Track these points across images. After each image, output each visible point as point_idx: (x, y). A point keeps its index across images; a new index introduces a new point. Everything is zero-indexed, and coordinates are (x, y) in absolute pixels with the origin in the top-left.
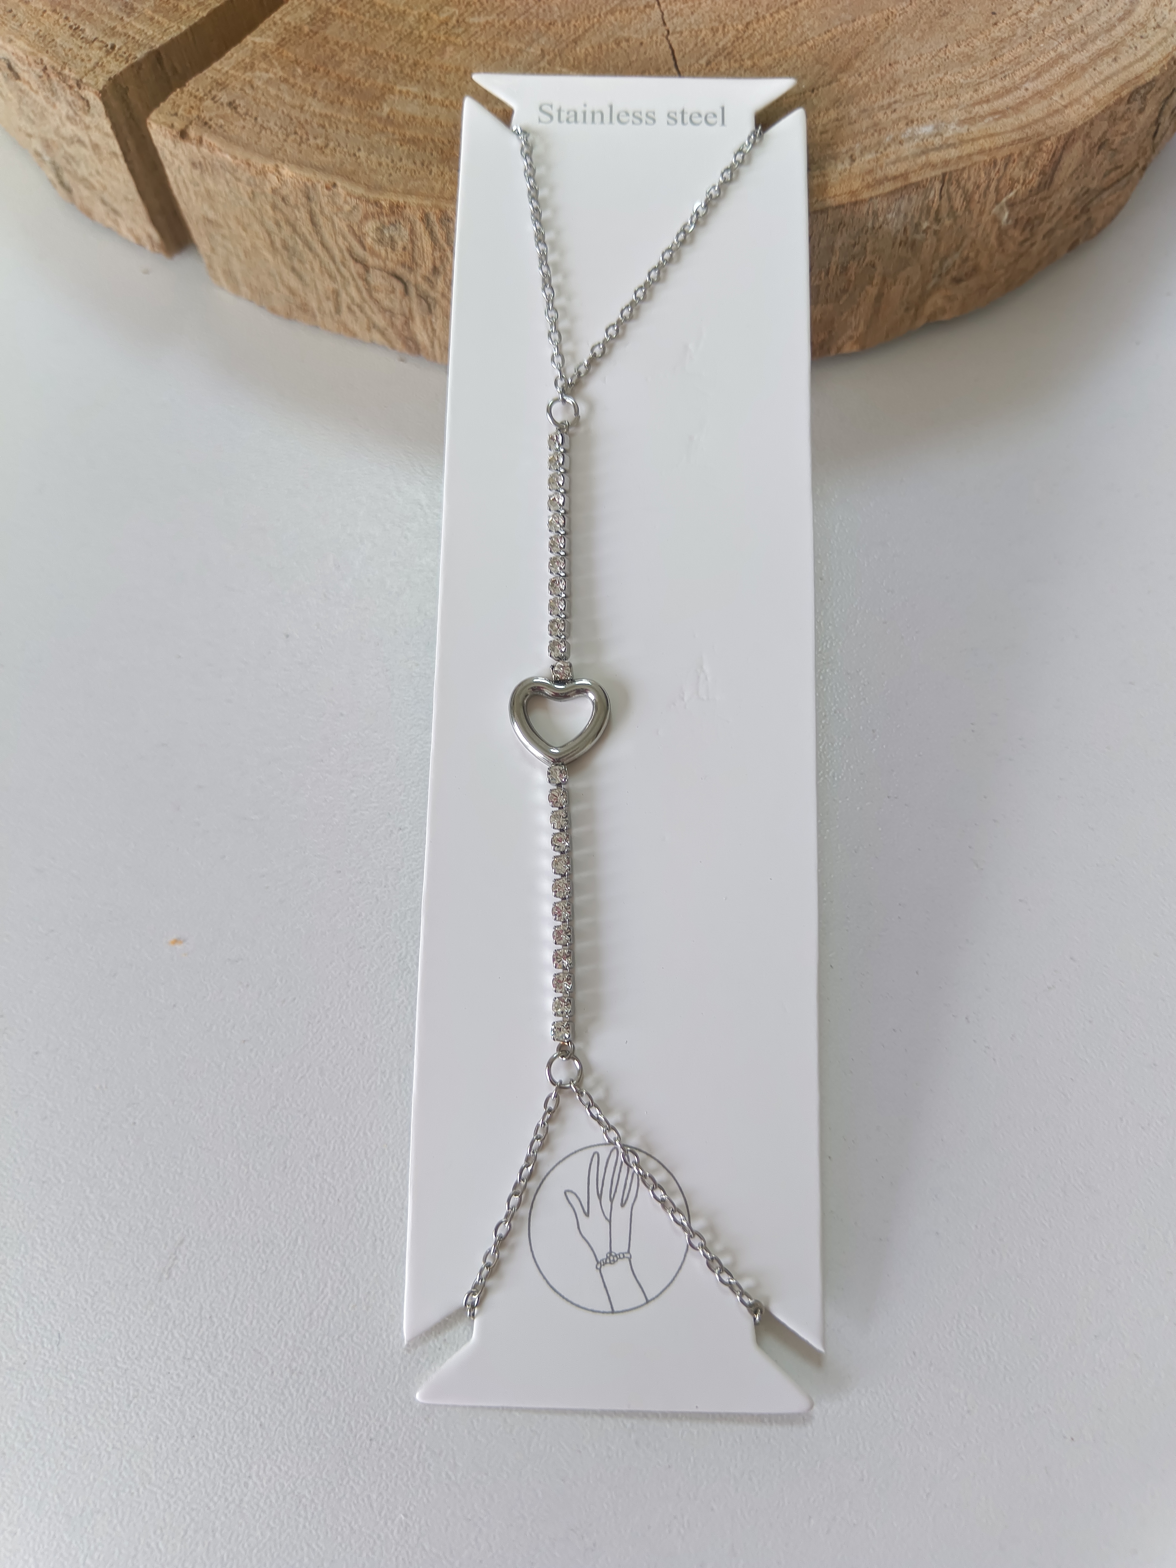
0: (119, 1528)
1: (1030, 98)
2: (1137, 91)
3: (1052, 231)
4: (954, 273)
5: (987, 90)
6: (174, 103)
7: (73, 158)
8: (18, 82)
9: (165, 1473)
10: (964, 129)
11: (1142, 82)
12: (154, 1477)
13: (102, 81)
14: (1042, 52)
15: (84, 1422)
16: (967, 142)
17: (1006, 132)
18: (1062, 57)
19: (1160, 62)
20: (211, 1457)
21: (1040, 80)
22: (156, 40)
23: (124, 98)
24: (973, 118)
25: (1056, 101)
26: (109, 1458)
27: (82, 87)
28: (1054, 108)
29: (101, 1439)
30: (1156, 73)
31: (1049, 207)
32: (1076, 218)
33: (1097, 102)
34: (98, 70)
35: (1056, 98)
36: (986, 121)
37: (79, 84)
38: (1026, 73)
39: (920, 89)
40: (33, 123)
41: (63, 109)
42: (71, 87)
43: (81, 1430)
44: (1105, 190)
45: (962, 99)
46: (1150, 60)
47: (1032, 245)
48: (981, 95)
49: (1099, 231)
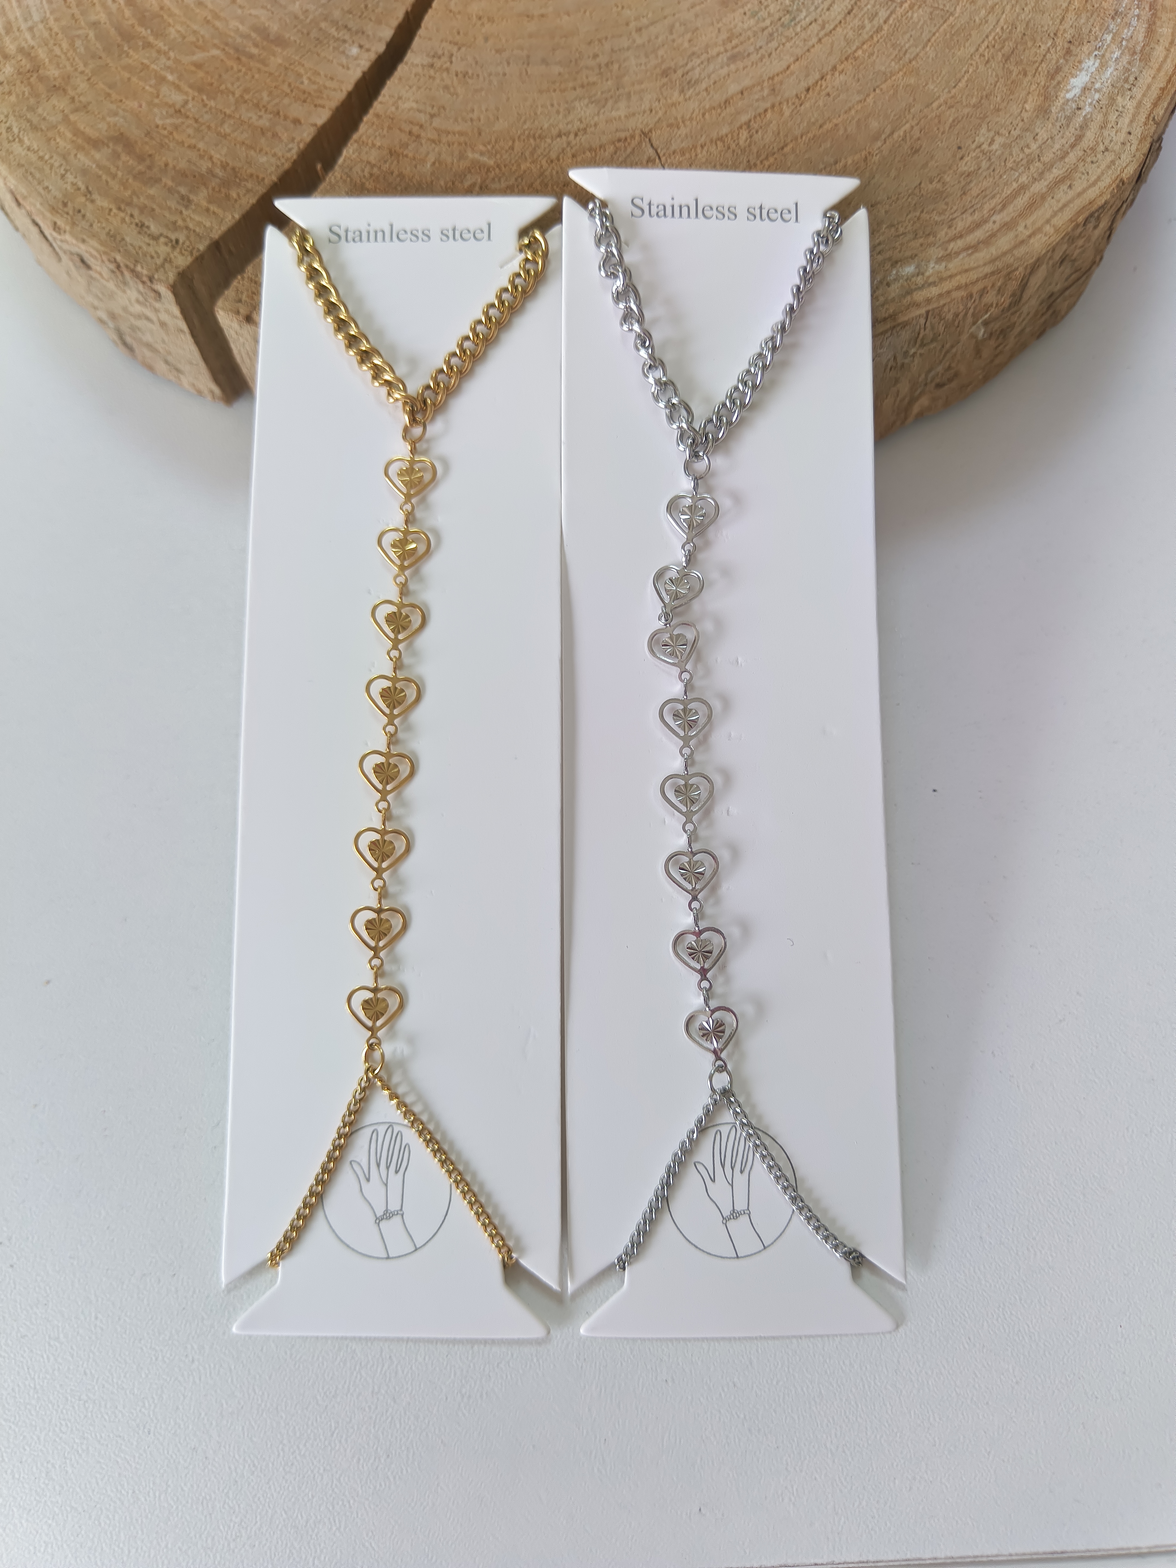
0: (338, 1534)
1: (998, 231)
2: (1091, 215)
3: (1023, 331)
4: (937, 380)
5: (960, 225)
6: (238, 290)
7: (139, 329)
8: (91, 273)
9: (369, 1487)
10: (941, 267)
11: (1095, 207)
12: (360, 1492)
13: (172, 276)
14: (1006, 184)
15: (297, 1452)
16: (945, 279)
17: (978, 267)
18: (1023, 188)
19: (1110, 185)
20: (405, 1472)
21: (1005, 212)
22: (214, 231)
23: (191, 288)
24: (949, 255)
25: (1021, 232)
26: (322, 1478)
27: (155, 282)
28: (1020, 238)
29: (313, 1464)
30: (1107, 196)
31: (1019, 317)
32: (1043, 315)
33: (1057, 231)
34: (167, 265)
35: (1021, 228)
36: (961, 256)
37: (151, 279)
38: (993, 205)
39: (901, 230)
40: (101, 300)
41: (133, 294)
42: (143, 283)
43: (296, 1457)
44: (1067, 289)
45: (939, 236)
46: (1102, 185)
47: (1005, 346)
48: (954, 232)
49: (1063, 317)
